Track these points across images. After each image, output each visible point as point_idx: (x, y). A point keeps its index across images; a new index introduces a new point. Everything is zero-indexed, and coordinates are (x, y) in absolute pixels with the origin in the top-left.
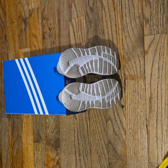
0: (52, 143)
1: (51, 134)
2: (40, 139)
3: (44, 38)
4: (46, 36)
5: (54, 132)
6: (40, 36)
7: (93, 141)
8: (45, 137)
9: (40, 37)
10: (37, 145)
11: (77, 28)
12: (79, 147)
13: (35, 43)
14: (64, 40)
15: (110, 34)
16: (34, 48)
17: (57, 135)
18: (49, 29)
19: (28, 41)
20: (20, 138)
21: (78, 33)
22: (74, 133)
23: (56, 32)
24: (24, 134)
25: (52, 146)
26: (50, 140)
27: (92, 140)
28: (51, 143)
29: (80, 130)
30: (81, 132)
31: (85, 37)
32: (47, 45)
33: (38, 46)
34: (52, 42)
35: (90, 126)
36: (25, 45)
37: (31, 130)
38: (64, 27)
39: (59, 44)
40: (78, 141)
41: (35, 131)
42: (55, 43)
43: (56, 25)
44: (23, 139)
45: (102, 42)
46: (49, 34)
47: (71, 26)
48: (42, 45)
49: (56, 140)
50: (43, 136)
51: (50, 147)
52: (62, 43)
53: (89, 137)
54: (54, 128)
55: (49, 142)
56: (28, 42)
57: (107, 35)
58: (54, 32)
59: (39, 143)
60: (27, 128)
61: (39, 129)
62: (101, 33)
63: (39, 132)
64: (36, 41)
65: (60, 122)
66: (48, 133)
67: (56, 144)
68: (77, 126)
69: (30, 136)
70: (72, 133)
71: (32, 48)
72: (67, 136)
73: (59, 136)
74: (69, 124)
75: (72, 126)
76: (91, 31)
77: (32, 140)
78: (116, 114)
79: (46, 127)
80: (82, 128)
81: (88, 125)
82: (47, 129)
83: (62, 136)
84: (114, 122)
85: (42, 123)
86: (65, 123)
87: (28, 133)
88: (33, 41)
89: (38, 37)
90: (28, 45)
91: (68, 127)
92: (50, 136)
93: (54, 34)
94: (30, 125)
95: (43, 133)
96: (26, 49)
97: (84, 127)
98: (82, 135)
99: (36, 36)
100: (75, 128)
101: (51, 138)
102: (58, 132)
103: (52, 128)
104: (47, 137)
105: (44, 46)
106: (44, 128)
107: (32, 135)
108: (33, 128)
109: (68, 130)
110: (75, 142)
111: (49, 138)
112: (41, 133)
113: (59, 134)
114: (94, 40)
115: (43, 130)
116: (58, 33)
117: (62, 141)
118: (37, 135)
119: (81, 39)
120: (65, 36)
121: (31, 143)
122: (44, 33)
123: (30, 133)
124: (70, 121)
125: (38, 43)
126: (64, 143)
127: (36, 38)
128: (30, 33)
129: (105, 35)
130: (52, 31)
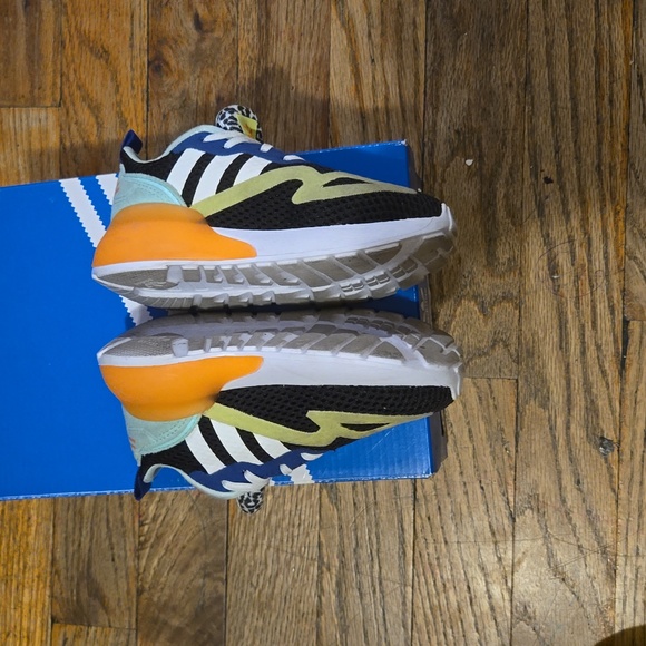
0: (175, 622)
1: (168, 578)
2: (98, 604)
3: (157, 66)
4: (177, 60)
5: (194, 568)
6: (136, 52)
7: (429, 612)
8: (128, 592)
10: (70, 636)
11: (377, 39)
12: (344, 643)
13: (99, 88)
15: (564, 94)
16: (87, 112)
17: (207, 580)
18: (198, 24)
19: (50, 70)
21: (379, 68)
22: (321, 573)
23: (243, 45)
25: (172, 640)
26: (164, 607)
27: (427, 604)
28: (166, 623)
29: (357, 558)
30: (365, 568)
31: (416, 92)
32: (174, 109)
33: (119, 104)
35: (420, 535)
36: (28, 89)
37: (37, 560)
38: (296, 27)
40: (342, 609)
41: (61, 564)
43: (242, 8)
45: (515, 129)
46: (192, 48)
47: (335, 26)
48: (142, 106)
49: (202, 607)
50: (117, 590)
52: (274, 109)
53: (409, 589)
54: (192, 546)
55: (155, 621)
56: (48, 79)
57: (548, 96)
58: (227, 42)
59: (89, 626)
60: (8, 545)
61: (90, 550)
62: (514, 83)
63: (89, 567)
64: (104, 77)
65: (233, 516)
66: (152, 572)
67: (198, 628)
68: (337, 538)
69: (26, 592)
70: (307, 572)
71: (71, 112)
72: (274, 588)
73: (222, 589)
74: (293, 526)
75: (311, 536)
76: (454, 65)
77: (39, 609)
78: (568, 480)
79: (142, 539)
80: (371, 544)
81: (403, 530)
82: (147, 550)
83: (243, 586)
84: (553, 517)
85: (111, 519)
86: (267, 522)
87: (15, 572)
88: (83, 76)
89: (118, 58)
90: (49, 92)
91: (285, 540)
92: (162, 589)
93: (226, 52)
94: (33, 528)
95: (116, 570)
96: (33, 112)
97: (378, 543)
98: (366, 583)
99: (106, 52)
100: (328, 546)
101: (170, 597)
102: (219, 568)
103: (180, 546)
104: (145, 595)
105: (155, 110)
106: (128, 548)
107: (38, 584)
108: (47, 546)
109: (282, 557)
110: (323, 617)
111: (155, 599)
112: (102, 572)
113: (220, 579)
114: (473, 111)
115: (119, 556)
116: (256, 52)
117: (241, 614)
118: (78, 584)
119: (394, 100)
120: (300, 73)
121: (29, 628)
122: (159, 41)
123: (27, 575)
124: (298, 513)
125: (117, 91)
126: (252, 622)
127: (104, 63)
128: (65, 30)
129: (533, 98)
130: (216, 35)
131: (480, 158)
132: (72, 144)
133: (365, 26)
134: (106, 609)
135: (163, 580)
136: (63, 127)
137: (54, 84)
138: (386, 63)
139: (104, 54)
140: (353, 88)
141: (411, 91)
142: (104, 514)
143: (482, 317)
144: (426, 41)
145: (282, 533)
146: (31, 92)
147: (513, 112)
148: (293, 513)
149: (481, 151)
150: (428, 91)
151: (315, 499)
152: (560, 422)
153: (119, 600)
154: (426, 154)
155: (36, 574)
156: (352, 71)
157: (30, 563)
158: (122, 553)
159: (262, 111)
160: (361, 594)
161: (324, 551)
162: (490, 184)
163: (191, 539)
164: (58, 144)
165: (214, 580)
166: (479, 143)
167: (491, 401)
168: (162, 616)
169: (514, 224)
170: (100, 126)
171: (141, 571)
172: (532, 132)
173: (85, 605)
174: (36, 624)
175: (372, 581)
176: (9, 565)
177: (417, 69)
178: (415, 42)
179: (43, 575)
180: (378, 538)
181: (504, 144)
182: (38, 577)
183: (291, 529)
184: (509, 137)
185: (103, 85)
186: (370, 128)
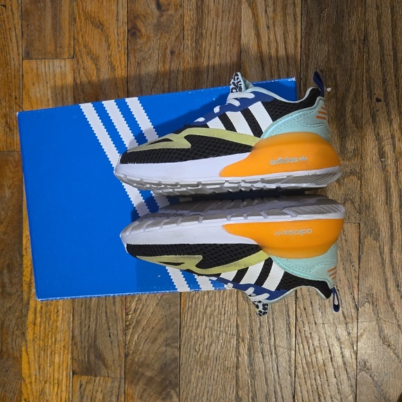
0: (149, 374)
1: (144, 347)
2: (101, 363)
3: (133, 32)
4: (145, 28)
5: (160, 341)
6: (120, 24)
7: (305, 366)
8: (119, 356)
9: (118, 30)
10: (84, 383)
11: (271, 14)
12: (253, 385)
13: (97, 46)
14: (218, 48)
15: (388, 46)
16: (90, 61)
17: (168, 348)
18: (158, 6)
19: (67, 36)
20: (10, 363)
21: (272, 32)
22: (238, 343)
23: (187, 18)
24: (30, 350)
25: (147, 384)
26: (141, 365)
27: (304, 361)
28: (143, 374)
29: (261, 334)
30: (266, 340)
31: (296, 46)
32: (144, 59)
33: (110, 56)
34: (166, 49)
35: (299, 319)
36: (53, 48)
37: (63, 336)
38: (220, 7)
39: (197, 57)
40: (251, 365)
41: (78, 339)
42: (179, 54)
44: (25, 366)
45: (357, 69)
46: (155, 21)
47: (245, 6)
48: (124, 58)
49: (165, 364)
50: (112, 354)
51: (138, 388)
52: (206, 58)
53: (293, 352)
54: (158, 327)
55: (136, 373)
56: (66, 41)
57: (378, 48)
58: (177, 17)
59: (96, 376)
60: (45, 328)
61: (95, 331)
62: (357, 40)
63: (95, 341)
64: (100, 40)
65: (183, 309)
66: (134, 344)
67: (163, 377)
68: (248, 322)
69: (57, 356)
70: (230, 342)
71: (80, 62)
72: (209, 352)
73: (177, 354)
74: (221, 315)
75: (232, 320)
76: (319, 29)
77: (65, 367)
78: (391, 285)
79: (128, 323)
80: (269, 325)
81: (289, 316)
82: (131, 330)
83: (190, 351)
84: (382, 308)
85: (108, 312)
86: (205, 312)
87: (50, 343)
88: (87, 40)
89: (109, 28)
90: (66, 49)
91: (216, 323)
92: (141, 353)
93: (176, 23)
94: (60, 318)
95: (112, 342)
96: (57, 62)
97: (273, 324)
98: (267, 348)
99: (101, 24)
100: (243, 327)
101: (145, 358)
102: (175, 340)
103: (151, 327)
104: (130, 357)
105: (132, 60)
106: (119, 329)
107: (64, 352)
108: (69, 327)
109: (214, 333)
110: (240, 370)
111: (136, 360)
112: (103, 344)
113: (176, 347)
114: (331, 58)
115: (113, 334)
116: (195, 23)
117: (189, 368)
118: (88, 351)
119: (282, 52)
120: (223, 36)
121: (58, 378)
122: (134, 17)
123: (57, 346)
124: (224, 306)
125: (109, 48)
126: (196, 373)
127: (100, 31)
128: (76, 11)
129: (368, 50)
130: (170, 13)
131: (336, 87)
132: (81, 82)
133: (263, 6)
134: (106, 366)
135: (141, 348)
136: (75, 71)
137: (70, 44)
138: (276, 29)
139: (100, 25)
140: (256, 44)
141: (293, 46)
142: (104, 308)
143: (337, 185)
144: (302, 15)
145: (214, 319)
146: (56, 50)
147: (356, 58)
148: (221, 307)
149: (336, 83)
150: (303, 46)
151: (234, 298)
152: (386, 249)
153: (114, 361)
154: (302, 85)
155: (62, 345)
156: (255, 34)
157: (59, 339)
158: (115, 332)
159: (199, 60)
160: (263, 355)
161: (240, 329)
162: (342, 103)
163: (158, 323)
164: (72, 80)
165: (172, 348)
166: (335, 78)
167: (343, 237)
168: (140, 370)
169: (357, 128)
170: (98, 70)
171: (127, 343)
172: (368, 71)
173: (93, 364)
174: (63, 375)
175: (270, 347)
176: (46, 340)
177: (296, 32)
178: (295, 15)
179: (67, 346)
180: (273, 321)
181: (351, 78)
182: (64, 347)
183: (219, 316)
184: (354, 73)
185: (100, 45)
186: (267, 69)
